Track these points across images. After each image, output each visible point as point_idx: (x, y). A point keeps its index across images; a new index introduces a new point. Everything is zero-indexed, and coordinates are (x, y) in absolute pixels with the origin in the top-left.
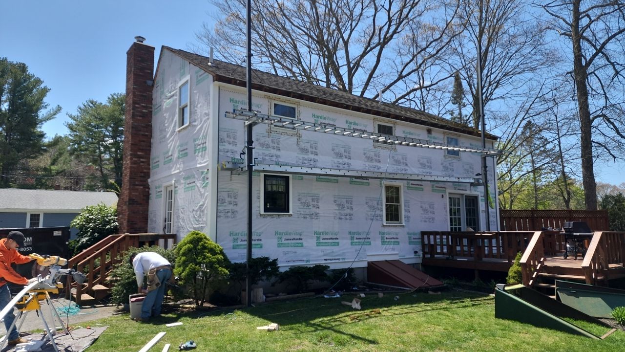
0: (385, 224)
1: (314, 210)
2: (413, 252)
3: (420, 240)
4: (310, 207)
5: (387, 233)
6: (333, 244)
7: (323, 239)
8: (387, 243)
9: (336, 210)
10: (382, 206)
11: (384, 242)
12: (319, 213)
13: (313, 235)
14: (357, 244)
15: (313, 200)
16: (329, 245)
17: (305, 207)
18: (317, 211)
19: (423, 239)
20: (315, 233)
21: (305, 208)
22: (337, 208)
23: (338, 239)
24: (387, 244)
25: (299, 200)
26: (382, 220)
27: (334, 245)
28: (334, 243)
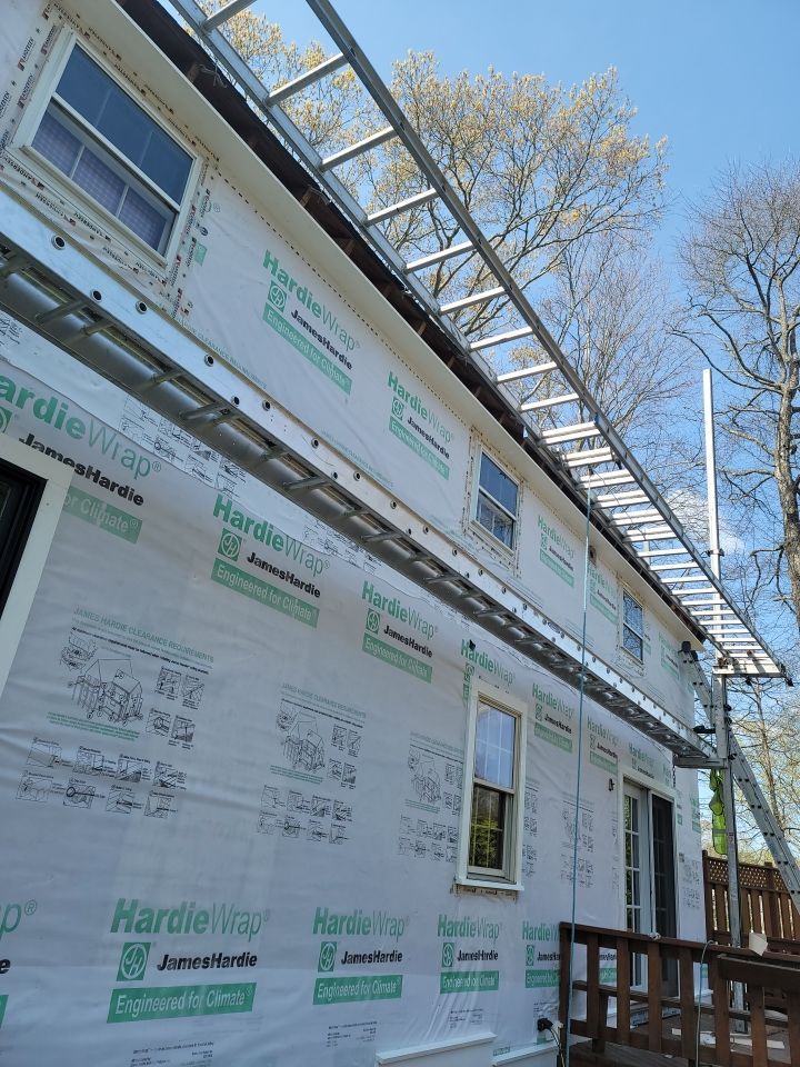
0: (464, 881)
1: (156, 748)
2: (534, 1025)
3: (555, 965)
4: (133, 725)
5: (465, 929)
6: (220, 998)
7: (166, 963)
8: (459, 982)
9: (275, 770)
10: (460, 786)
11: (449, 975)
12: (181, 777)
13: (108, 935)
14: (344, 991)
15: (164, 684)
16: (190, 1012)
17: (104, 719)
18: (177, 759)
19: (565, 957)
20: (124, 915)
21: (95, 727)
22: (288, 765)
23: (252, 961)
24: (460, 990)
25: (73, 657)
26: (454, 859)
27: (222, 1009)
28: (226, 988)
